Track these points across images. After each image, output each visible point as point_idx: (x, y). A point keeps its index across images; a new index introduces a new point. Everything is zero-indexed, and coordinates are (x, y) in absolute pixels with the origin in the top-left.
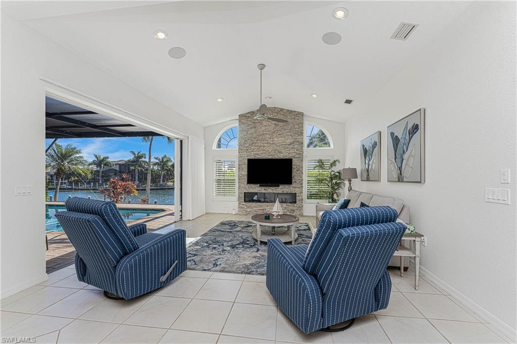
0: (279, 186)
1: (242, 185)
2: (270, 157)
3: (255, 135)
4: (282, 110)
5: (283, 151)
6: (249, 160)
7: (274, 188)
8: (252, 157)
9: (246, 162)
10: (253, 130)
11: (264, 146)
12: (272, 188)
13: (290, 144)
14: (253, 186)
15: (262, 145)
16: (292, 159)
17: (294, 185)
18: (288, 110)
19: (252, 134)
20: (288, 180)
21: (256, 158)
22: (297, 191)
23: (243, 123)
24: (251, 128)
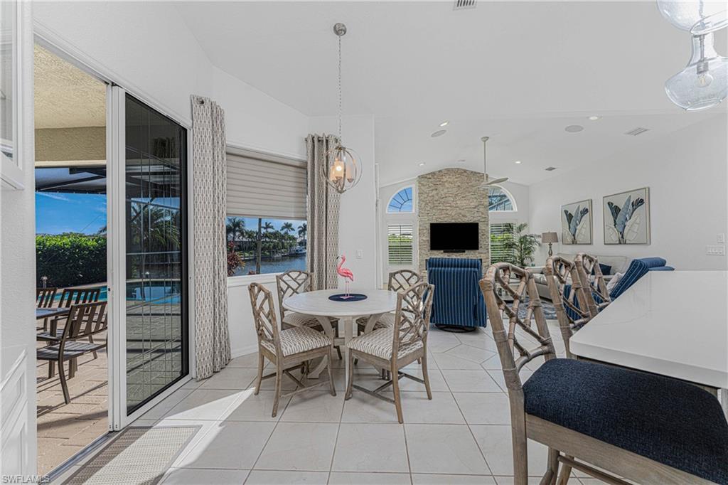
0: (464, 252)
1: (423, 252)
2: (453, 221)
3: (437, 198)
4: (465, 171)
5: (468, 215)
6: (432, 225)
7: (458, 254)
8: (435, 222)
9: (428, 227)
10: (434, 192)
11: (447, 210)
12: (455, 254)
13: (474, 208)
14: (435, 252)
15: (444, 208)
16: (478, 224)
17: (480, 250)
18: (472, 172)
19: (433, 196)
20: (475, 246)
21: (438, 222)
22: (483, 256)
23: (423, 185)
24: (432, 190)
